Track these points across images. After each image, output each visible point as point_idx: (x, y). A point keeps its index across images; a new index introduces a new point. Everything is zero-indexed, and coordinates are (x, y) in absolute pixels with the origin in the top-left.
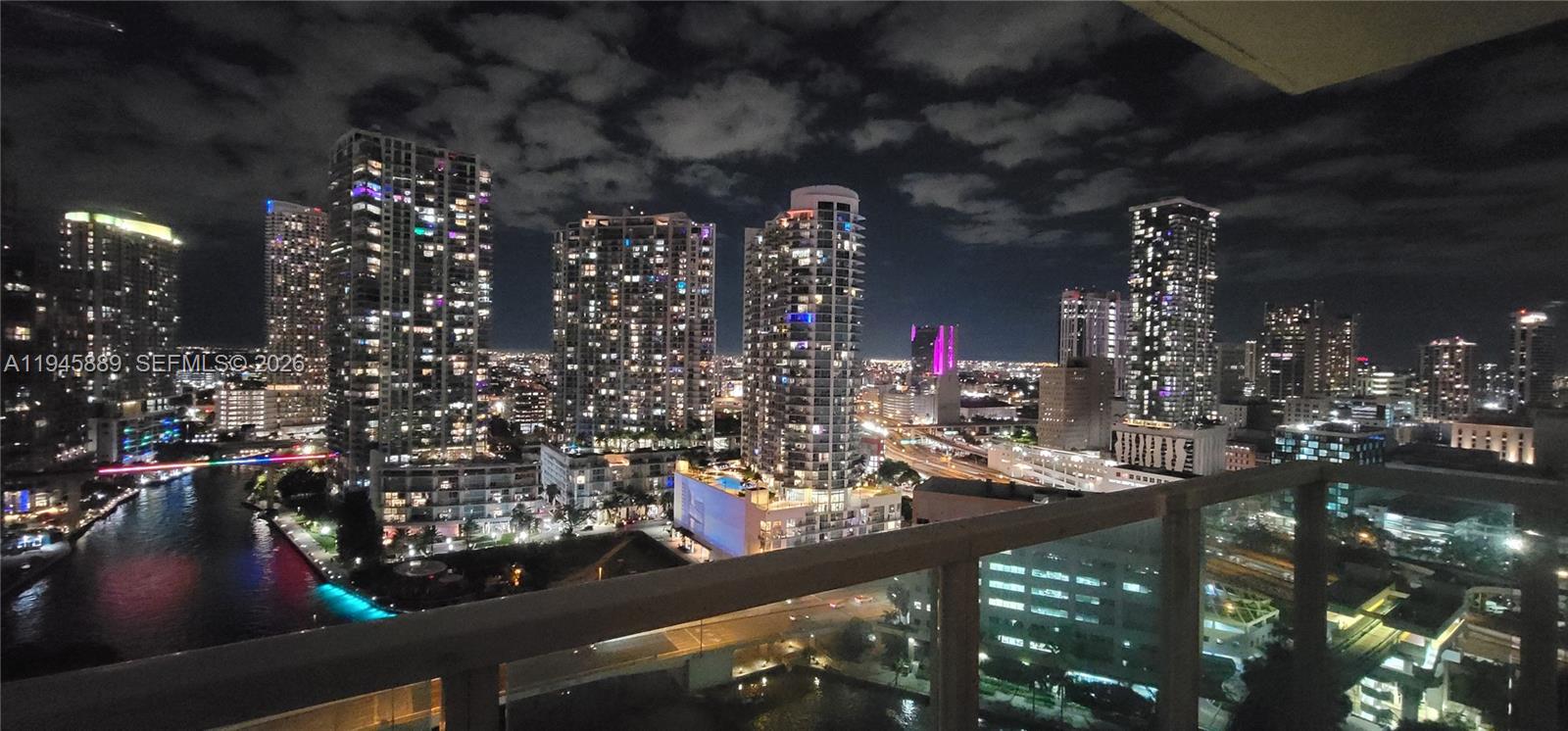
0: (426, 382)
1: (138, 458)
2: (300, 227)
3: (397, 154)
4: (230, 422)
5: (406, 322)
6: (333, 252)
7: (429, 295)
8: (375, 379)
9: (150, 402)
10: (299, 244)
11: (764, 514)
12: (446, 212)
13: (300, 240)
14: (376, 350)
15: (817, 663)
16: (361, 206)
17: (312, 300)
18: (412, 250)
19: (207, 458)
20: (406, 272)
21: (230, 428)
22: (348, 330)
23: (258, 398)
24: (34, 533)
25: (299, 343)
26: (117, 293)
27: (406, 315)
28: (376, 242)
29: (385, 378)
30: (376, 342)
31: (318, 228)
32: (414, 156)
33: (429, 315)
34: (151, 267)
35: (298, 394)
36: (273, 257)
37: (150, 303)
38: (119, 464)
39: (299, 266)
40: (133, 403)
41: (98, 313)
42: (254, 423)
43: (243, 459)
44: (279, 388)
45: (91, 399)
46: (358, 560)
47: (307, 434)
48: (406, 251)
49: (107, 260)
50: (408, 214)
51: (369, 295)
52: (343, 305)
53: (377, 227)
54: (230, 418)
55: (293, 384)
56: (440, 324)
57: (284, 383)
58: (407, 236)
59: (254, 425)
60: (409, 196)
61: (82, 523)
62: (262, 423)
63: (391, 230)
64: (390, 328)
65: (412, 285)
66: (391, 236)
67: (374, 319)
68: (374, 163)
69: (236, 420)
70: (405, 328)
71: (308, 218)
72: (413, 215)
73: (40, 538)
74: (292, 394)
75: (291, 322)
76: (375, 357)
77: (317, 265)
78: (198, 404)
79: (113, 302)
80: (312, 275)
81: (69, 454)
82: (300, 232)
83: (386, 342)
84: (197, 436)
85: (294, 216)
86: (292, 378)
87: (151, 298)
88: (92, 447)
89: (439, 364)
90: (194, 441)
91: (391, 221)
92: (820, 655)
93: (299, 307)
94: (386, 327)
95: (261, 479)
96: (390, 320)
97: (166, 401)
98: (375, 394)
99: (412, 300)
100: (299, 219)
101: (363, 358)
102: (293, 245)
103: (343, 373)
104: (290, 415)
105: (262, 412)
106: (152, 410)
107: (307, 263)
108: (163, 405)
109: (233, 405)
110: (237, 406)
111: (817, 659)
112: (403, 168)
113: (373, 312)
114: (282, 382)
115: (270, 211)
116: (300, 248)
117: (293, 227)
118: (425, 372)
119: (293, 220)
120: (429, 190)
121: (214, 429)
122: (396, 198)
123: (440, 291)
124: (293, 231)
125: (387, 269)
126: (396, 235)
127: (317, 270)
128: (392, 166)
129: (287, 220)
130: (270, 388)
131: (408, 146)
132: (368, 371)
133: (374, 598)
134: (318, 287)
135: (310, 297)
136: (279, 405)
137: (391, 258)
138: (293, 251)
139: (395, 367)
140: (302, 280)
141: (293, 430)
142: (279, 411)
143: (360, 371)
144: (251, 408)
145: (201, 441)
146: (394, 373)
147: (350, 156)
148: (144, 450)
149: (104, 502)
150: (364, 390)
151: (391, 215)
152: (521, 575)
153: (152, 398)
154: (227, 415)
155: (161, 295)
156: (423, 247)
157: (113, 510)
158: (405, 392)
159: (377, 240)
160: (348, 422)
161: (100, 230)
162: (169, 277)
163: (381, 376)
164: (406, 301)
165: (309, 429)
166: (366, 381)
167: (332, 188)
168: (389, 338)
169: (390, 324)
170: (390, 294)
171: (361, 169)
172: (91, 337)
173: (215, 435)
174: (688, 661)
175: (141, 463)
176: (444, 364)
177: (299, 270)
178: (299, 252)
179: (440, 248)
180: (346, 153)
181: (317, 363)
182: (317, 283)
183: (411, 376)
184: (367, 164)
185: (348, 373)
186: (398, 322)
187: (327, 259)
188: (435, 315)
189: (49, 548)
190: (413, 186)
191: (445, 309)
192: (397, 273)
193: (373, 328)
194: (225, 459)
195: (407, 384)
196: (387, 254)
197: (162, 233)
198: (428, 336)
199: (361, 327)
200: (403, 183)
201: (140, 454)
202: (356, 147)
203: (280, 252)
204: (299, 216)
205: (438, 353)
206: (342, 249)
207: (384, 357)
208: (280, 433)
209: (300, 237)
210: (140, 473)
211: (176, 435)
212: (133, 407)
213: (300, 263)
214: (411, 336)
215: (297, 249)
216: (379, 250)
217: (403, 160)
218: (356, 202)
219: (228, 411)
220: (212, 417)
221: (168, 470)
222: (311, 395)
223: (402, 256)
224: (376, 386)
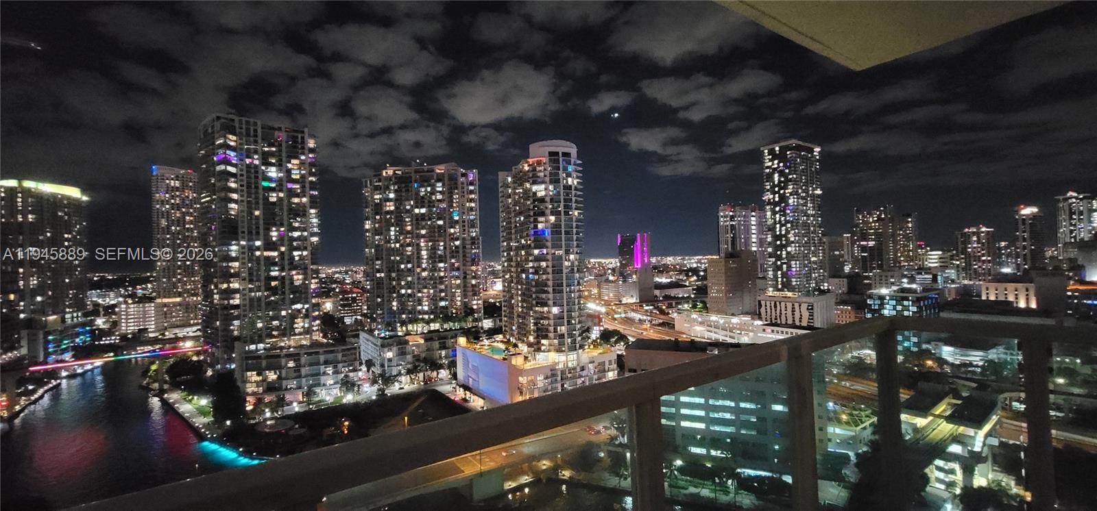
0: (274, 291)
1: (60, 358)
2: (177, 184)
3: (248, 130)
4: (129, 327)
5: (258, 249)
6: (202, 201)
7: (274, 229)
8: (236, 291)
9: (68, 316)
10: (177, 196)
11: (521, 372)
12: (284, 170)
13: (178, 193)
14: (237, 270)
15: (564, 475)
16: (222, 167)
17: (188, 236)
18: (261, 196)
19: (112, 354)
20: (257, 213)
21: (129, 331)
22: (215, 256)
23: (150, 309)
25: (179, 267)
26: (41, 238)
27: (258, 243)
28: (233, 193)
29: (244, 289)
30: (236, 264)
31: (191, 184)
32: (259, 131)
33: (274, 243)
34: (66, 217)
35: (179, 304)
36: (158, 206)
37: (67, 244)
38: (46, 363)
39: (178, 212)
40: (55, 317)
42: (147, 327)
43: (140, 353)
44: (166, 300)
45: (22, 316)
46: (228, 423)
47: (188, 333)
48: (257, 198)
49: (32, 213)
50: (257, 172)
51: (230, 230)
52: (211, 239)
53: (234, 182)
54: (129, 325)
55: (175, 297)
56: (283, 249)
57: (169, 297)
58: (257, 187)
59: (147, 329)
60: (257, 159)
61: (18, 408)
62: (153, 327)
63: (245, 183)
64: (247, 254)
65: (261, 222)
66: (244, 188)
67: (234, 248)
68: (230, 137)
70: (258, 253)
71: (183, 177)
72: (260, 172)
74: (175, 304)
76: (236, 275)
77: (191, 211)
78: (104, 315)
79: (36, 244)
80: (187, 218)
81: (7, 357)
82: (177, 188)
83: (243, 263)
84: (104, 339)
85: (172, 176)
86: (175, 293)
87: (67, 240)
88: (24, 351)
89: (283, 277)
90: (101, 343)
91: (244, 178)
92: (565, 470)
93: (178, 242)
94: (243, 253)
95: (154, 367)
96: (246, 248)
97: (80, 314)
98: (237, 302)
99: (262, 232)
100: (177, 178)
101: (228, 276)
102: (173, 197)
103: (213, 287)
104: (174, 319)
105: (153, 319)
106: (69, 321)
107: (184, 210)
108: (77, 317)
109: (131, 315)
110: (134, 315)
111: (563, 472)
112: (252, 139)
113: (234, 242)
114: (167, 296)
115: (154, 173)
116: (178, 199)
117: (172, 184)
118: (273, 284)
119: (172, 179)
120: (272, 154)
121: (117, 333)
122: (248, 161)
123: (282, 225)
124: (173, 187)
125: (242, 211)
126: (249, 187)
127: (191, 215)
128: (244, 139)
129: (167, 179)
130: (159, 301)
131: (255, 124)
132: (231, 285)
133: (241, 450)
134: (192, 226)
135: (187, 234)
136: (166, 313)
137: (245, 203)
138: (173, 201)
139: (251, 281)
140: (180, 222)
141: (176, 331)
142: (166, 317)
143: (225, 286)
144: (144, 316)
145: (107, 342)
146: (250, 286)
147: (213, 132)
148: (64, 351)
149: (34, 391)
150: (228, 299)
151: (244, 173)
152: (348, 426)
153: (69, 313)
154: (127, 323)
155: (75, 237)
156: (268, 194)
157: (41, 397)
158: (259, 299)
159: (234, 191)
160: (218, 323)
161: (27, 193)
162: (81, 224)
163: (241, 288)
164: (258, 233)
165: (189, 329)
166: (229, 293)
167: (201, 155)
168: (246, 260)
169: (246, 250)
170: (246, 230)
171: (221, 141)
172: (21, 270)
173: (118, 338)
174: (471, 480)
175: (62, 361)
176: (287, 278)
177: (178, 215)
178: (178, 202)
179: (281, 195)
180: (210, 131)
181: (193, 281)
182: (192, 224)
183: (263, 288)
184: (225, 137)
185: (216, 287)
186: (252, 249)
187: (198, 206)
188: (279, 243)
190: (260, 151)
191: (286, 238)
192: (251, 214)
193: (234, 254)
194: (126, 355)
195: (260, 293)
196: (242, 201)
197: (74, 192)
198: (274, 258)
199: (225, 253)
200: (252, 151)
201: (63, 354)
202: (217, 125)
203: (163, 203)
204: (177, 176)
205: (282, 270)
206: (209, 198)
207: (243, 275)
208: (167, 333)
209: (177, 191)
210: (61, 368)
211: (88, 339)
212: (55, 320)
213: (178, 210)
214: (262, 259)
215: (176, 200)
216: (236, 198)
217: (252, 133)
218: (218, 165)
219: (127, 319)
220: (115, 324)
221: (82, 365)
222: (189, 305)
223: (254, 201)
224: (238, 296)
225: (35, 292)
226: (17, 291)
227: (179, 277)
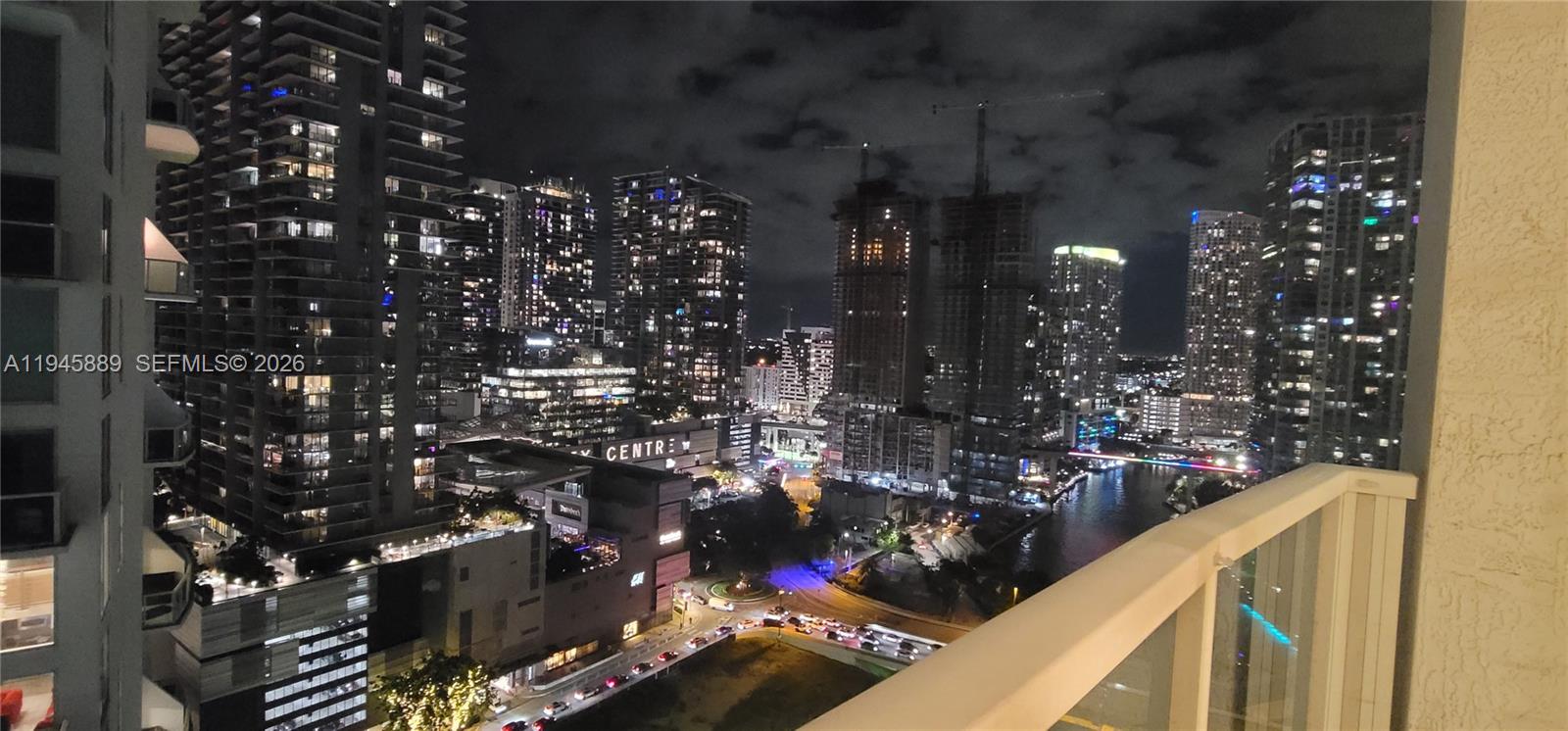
0: (1368, 402)
1: (1088, 447)
2: (1222, 233)
3: (1348, 135)
4: (1151, 425)
5: (1348, 330)
6: (1264, 257)
7: (1380, 297)
8: (1305, 395)
9: (1098, 401)
10: (1221, 251)
12: (1409, 192)
13: (1221, 247)
14: (1309, 362)
16: (1302, 203)
17: (1229, 308)
18: (1360, 243)
19: (1133, 455)
20: (1350, 271)
21: (1150, 430)
22: (1277, 340)
23: (1174, 405)
24: (1033, 492)
25: (1215, 352)
26: (1082, 309)
27: (1348, 321)
28: (1317, 241)
29: (1317, 394)
30: (1310, 353)
31: (1239, 232)
32: (1368, 130)
33: (1378, 321)
34: (1105, 286)
35: (1210, 404)
36: (1195, 267)
37: (1102, 316)
38: (1076, 449)
39: (1219, 274)
40: (1087, 400)
41: (1070, 325)
42: (1170, 428)
43: (1164, 462)
44: (1194, 396)
45: (1062, 395)
47: (1218, 446)
48: (1353, 247)
49: (1078, 283)
50: (1357, 203)
51: (1304, 301)
52: (1274, 313)
53: (1317, 224)
54: (1151, 422)
55: (1206, 393)
56: (1393, 332)
57: (1199, 393)
58: (1355, 228)
59: (1171, 431)
60: (1359, 181)
61: (1056, 492)
62: (1177, 429)
63: (1334, 224)
64: (1327, 339)
65: (1357, 286)
66: (1334, 233)
67: (1307, 327)
68: (1318, 152)
69: (1156, 424)
70: (1346, 338)
71: (1230, 223)
72: (1363, 203)
73: (1035, 496)
74: (1204, 403)
75: (1208, 332)
76: (1307, 370)
77: (1237, 271)
78: (1125, 406)
79: (1079, 316)
80: (1231, 282)
81: (1049, 436)
82: (1221, 239)
83: (1321, 353)
84: (1126, 434)
85: (1216, 223)
86: (1206, 387)
87: (1104, 312)
88: (1061, 432)
89: (1389, 381)
90: (1125, 438)
91: (1335, 215)
93: (1216, 316)
94: (1322, 337)
95: (1180, 483)
96: (1328, 329)
97: (1108, 401)
98: (1304, 412)
99: (1356, 303)
100: (1222, 225)
101: (1294, 371)
102: (1214, 253)
103: (1270, 385)
104: (1202, 424)
105: (1177, 419)
106: (1098, 407)
107: (1227, 270)
108: (1105, 404)
109: (1154, 410)
110: (1157, 410)
112: (1353, 149)
113: (1308, 319)
114: (1197, 390)
115: (1194, 222)
116: (1221, 255)
117: (1215, 235)
118: (1368, 390)
119: (1216, 227)
120: (1386, 169)
121: (1137, 430)
122: (1343, 187)
123: (1395, 291)
124: (1216, 239)
125: (1327, 270)
126: (1341, 228)
127: (1236, 277)
128: (1340, 151)
129: (1210, 228)
130: (1186, 396)
131: (1362, 122)
132: (1298, 385)
134: (1236, 294)
135: (1228, 305)
136: (1192, 414)
137: (1332, 257)
138: (1214, 258)
139: (1330, 383)
140: (1221, 288)
141: (1204, 440)
142: (1192, 420)
143: (1289, 385)
144: (1168, 414)
145: (1130, 439)
146: (1328, 390)
147: (1290, 150)
148: (1092, 440)
149: (1067, 479)
150: (1293, 406)
151: (1335, 207)
153: (1099, 397)
154: (1149, 419)
155: (1110, 309)
156: (1374, 239)
157: (1072, 488)
158: (1341, 413)
159: (1315, 238)
160: (1273, 439)
161: (1074, 257)
162: (1116, 293)
163: (1314, 391)
164: (1350, 303)
165: (1219, 441)
166: (1295, 397)
167: (1268, 189)
168: (1326, 348)
169: (1326, 332)
170: (1330, 301)
171: (1303, 162)
172: (1065, 345)
173: (1140, 436)
175: (1089, 451)
176: (1395, 383)
177: (1219, 278)
178: (1220, 259)
179: (1399, 237)
180: (1285, 149)
181: (1231, 373)
182: (1236, 290)
183: (1350, 395)
184: (1310, 155)
185: (1275, 386)
186: (1337, 330)
187: (1247, 263)
188: (1386, 321)
189: (1039, 505)
190: (1366, 169)
191: (1400, 314)
192: (1339, 272)
193: (1306, 338)
194: (1147, 459)
195: (1344, 404)
196: (1327, 253)
197: (1111, 255)
198: (1375, 346)
199: (1293, 336)
200: (1353, 168)
201: (1090, 444)
202: (1298, 139)
203: (1201, 261)
204: (1222, 223)
205: (1387, 368)
206: (1274, 253)
207: (1318, 371)
208: (1193, 442)
209: (1221, 244)
210: (1089, 458)
211: (1113, 431)
212: (1087, 404)
213: (1220, 270)
214: (1353, 347)
215: (1217, 256)
216: (1319, 249)
217: (1354, 139)
218: (1293, 201)
219: (1149, 414)
220: (1135, 418)
221: (1105, 460)
222: (1223, 406)
223: (1347, 252)
224: (1307, 403)
225: (1074, 371)
226: (1061, 368)
227: (1213, 365)
